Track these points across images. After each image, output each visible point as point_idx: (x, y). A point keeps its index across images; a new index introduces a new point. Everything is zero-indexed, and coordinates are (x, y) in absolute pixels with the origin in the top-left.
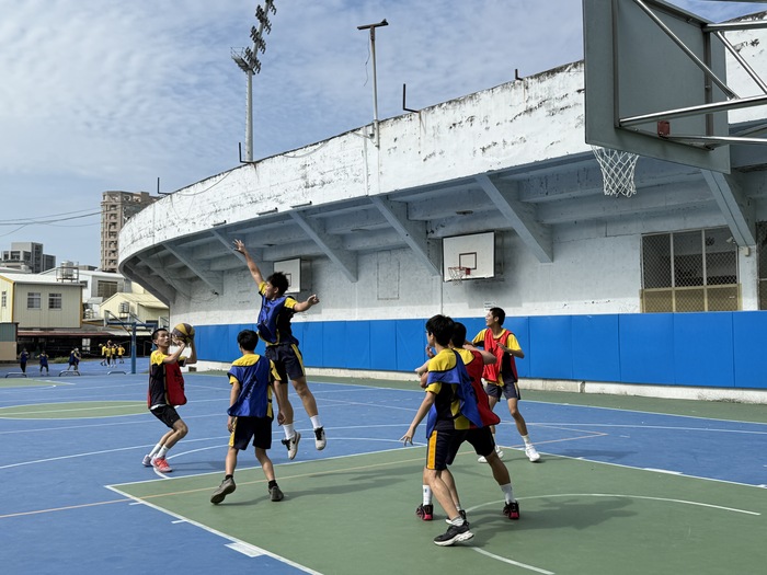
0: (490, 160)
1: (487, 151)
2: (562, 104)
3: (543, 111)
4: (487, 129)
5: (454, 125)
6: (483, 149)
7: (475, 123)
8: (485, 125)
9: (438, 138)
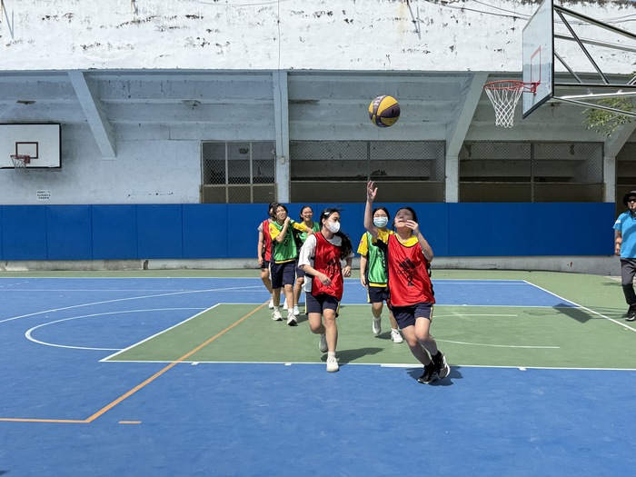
0: (93, 58)
1: (89, 50)
2: (173, 23)
3: (151, 26)
4: (89, 29)
5: (48, 17)
6: (85, 47)
7: (74, 20)
8: (86, 25)
9: (27, 26)
